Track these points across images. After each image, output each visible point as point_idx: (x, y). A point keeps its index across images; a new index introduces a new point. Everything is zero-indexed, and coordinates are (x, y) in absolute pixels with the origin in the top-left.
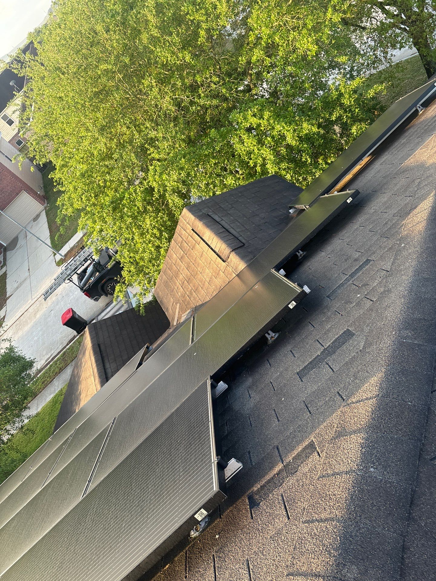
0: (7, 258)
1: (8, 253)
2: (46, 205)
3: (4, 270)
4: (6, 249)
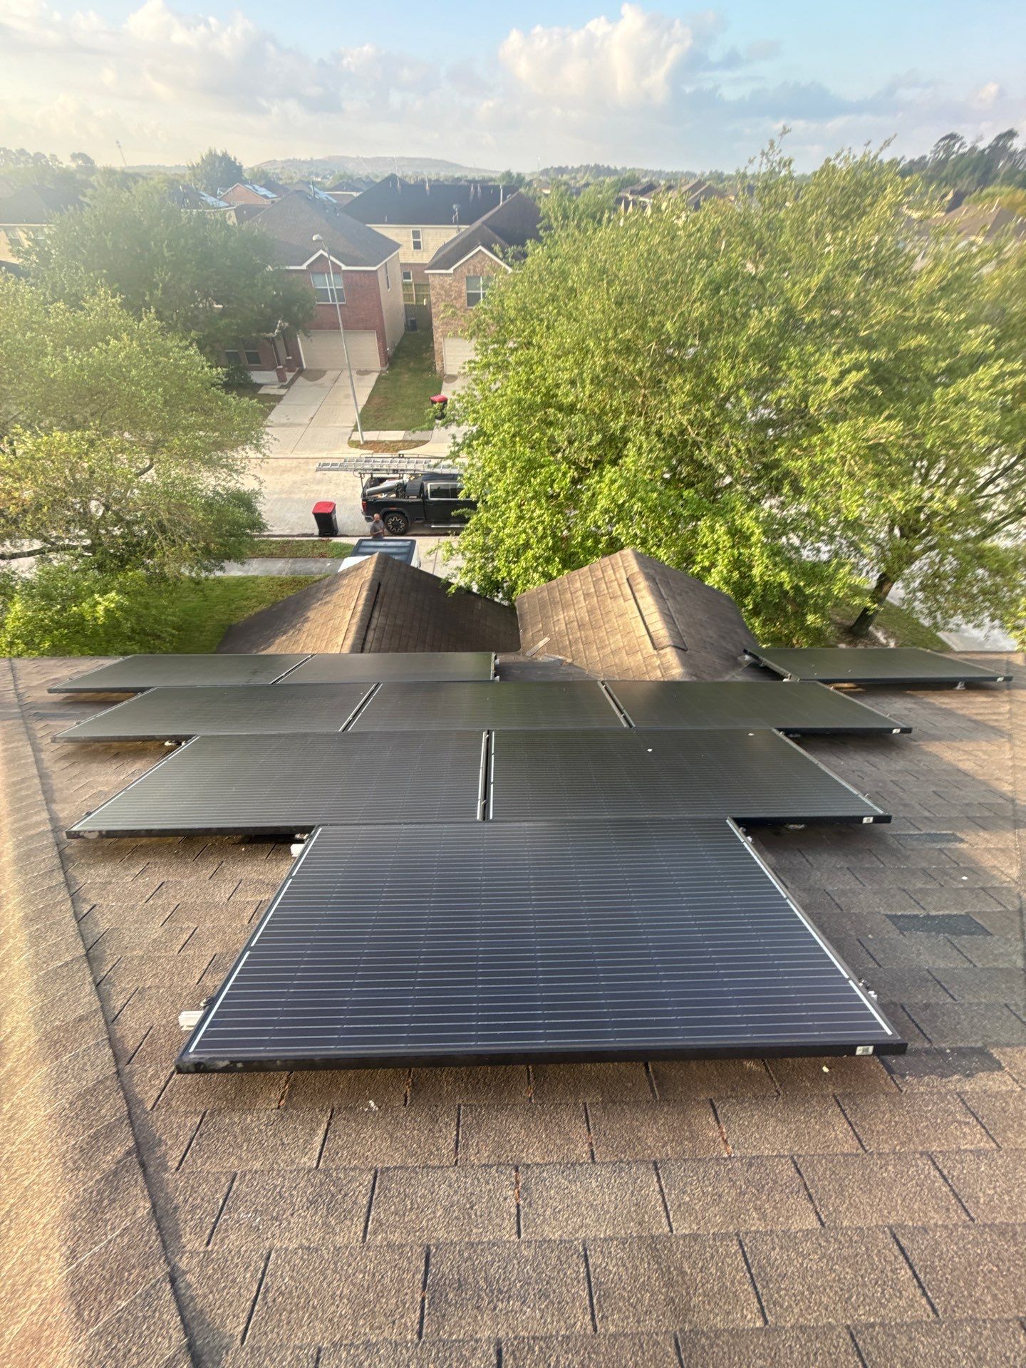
0: (295, 384)
1: (301, 379)
2: (385, 369)
3: (283, 392)
4: (301, 372)
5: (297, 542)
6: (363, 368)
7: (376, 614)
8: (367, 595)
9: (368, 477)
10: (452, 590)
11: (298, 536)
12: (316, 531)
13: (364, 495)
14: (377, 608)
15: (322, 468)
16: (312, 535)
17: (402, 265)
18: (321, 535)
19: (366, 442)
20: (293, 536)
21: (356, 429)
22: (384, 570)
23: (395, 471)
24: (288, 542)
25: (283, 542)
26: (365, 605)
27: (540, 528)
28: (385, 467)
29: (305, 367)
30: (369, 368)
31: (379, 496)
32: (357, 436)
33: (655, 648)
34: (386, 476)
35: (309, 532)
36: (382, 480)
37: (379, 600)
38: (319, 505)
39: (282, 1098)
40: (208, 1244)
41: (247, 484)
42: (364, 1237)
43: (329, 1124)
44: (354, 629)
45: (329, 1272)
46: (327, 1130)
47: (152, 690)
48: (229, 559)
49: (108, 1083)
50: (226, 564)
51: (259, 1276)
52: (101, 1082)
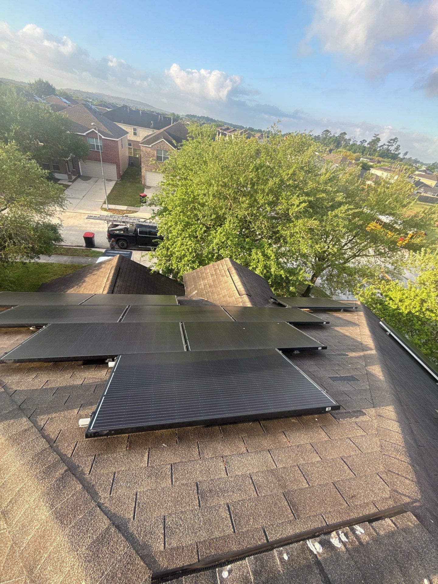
0: (76, 181)
1: (79, 180)
2: (119, 180)
3: (70, 183)
4: (79, 176)
5: (74, 249)
6: (109, 179)
7: (118, 280)
8: (114, 272)
9: (111, 223)
10: (152, 272)
11: (75, 246)
12: (84, 245)
13: (108, 231)
14: (119, 278)
15: (89, 217)
16: (82, 246)
17: (129, 140)
18: (86, 246)
19: (109, 209)
20: (72, 246)
21: (105, 203)
22: (122, 262)
23: (124, 222)
24: (71, 248)
25: (67, 248)
26: (113, 276)
27: (190, 249)
28: (119, 220)
29: (81, 174)
30: (113, 179)
31: (116, 232)
32: (105, 206)
33: (240, 295)
34: (119, 224)
35: (81, 245)
36: (117, 225)
37: (120, 274)
38: (86, 233)
39: (127, 447)
40: (110, 494)
41: (54, 221)
42: (172, 483)
43: (149, 453)
44: (108, 286)
45: (162, 495)
46: (149, 455)
47: (17, 306)
48: (43, 253)
49: (48, 450)
50: (41, 256)
51: (135, 500)
52: (44, 450)
